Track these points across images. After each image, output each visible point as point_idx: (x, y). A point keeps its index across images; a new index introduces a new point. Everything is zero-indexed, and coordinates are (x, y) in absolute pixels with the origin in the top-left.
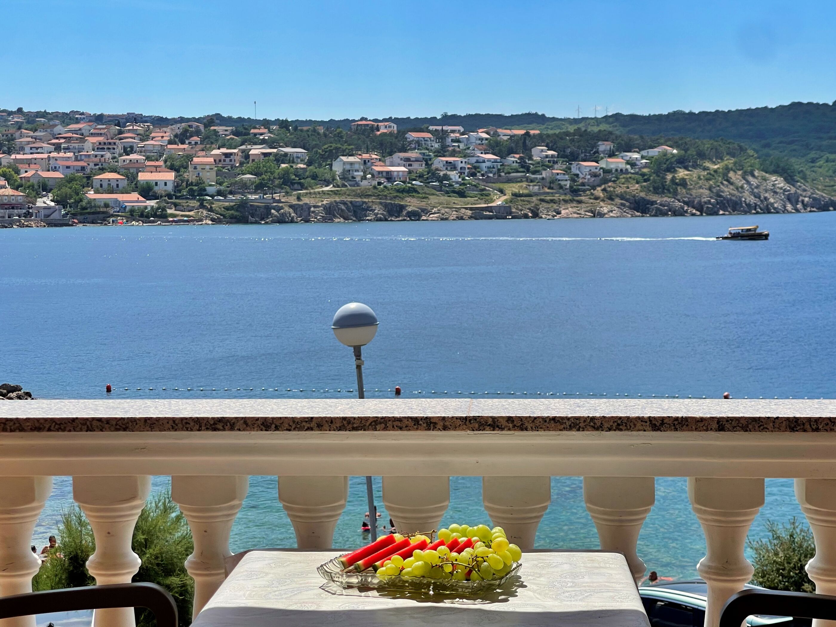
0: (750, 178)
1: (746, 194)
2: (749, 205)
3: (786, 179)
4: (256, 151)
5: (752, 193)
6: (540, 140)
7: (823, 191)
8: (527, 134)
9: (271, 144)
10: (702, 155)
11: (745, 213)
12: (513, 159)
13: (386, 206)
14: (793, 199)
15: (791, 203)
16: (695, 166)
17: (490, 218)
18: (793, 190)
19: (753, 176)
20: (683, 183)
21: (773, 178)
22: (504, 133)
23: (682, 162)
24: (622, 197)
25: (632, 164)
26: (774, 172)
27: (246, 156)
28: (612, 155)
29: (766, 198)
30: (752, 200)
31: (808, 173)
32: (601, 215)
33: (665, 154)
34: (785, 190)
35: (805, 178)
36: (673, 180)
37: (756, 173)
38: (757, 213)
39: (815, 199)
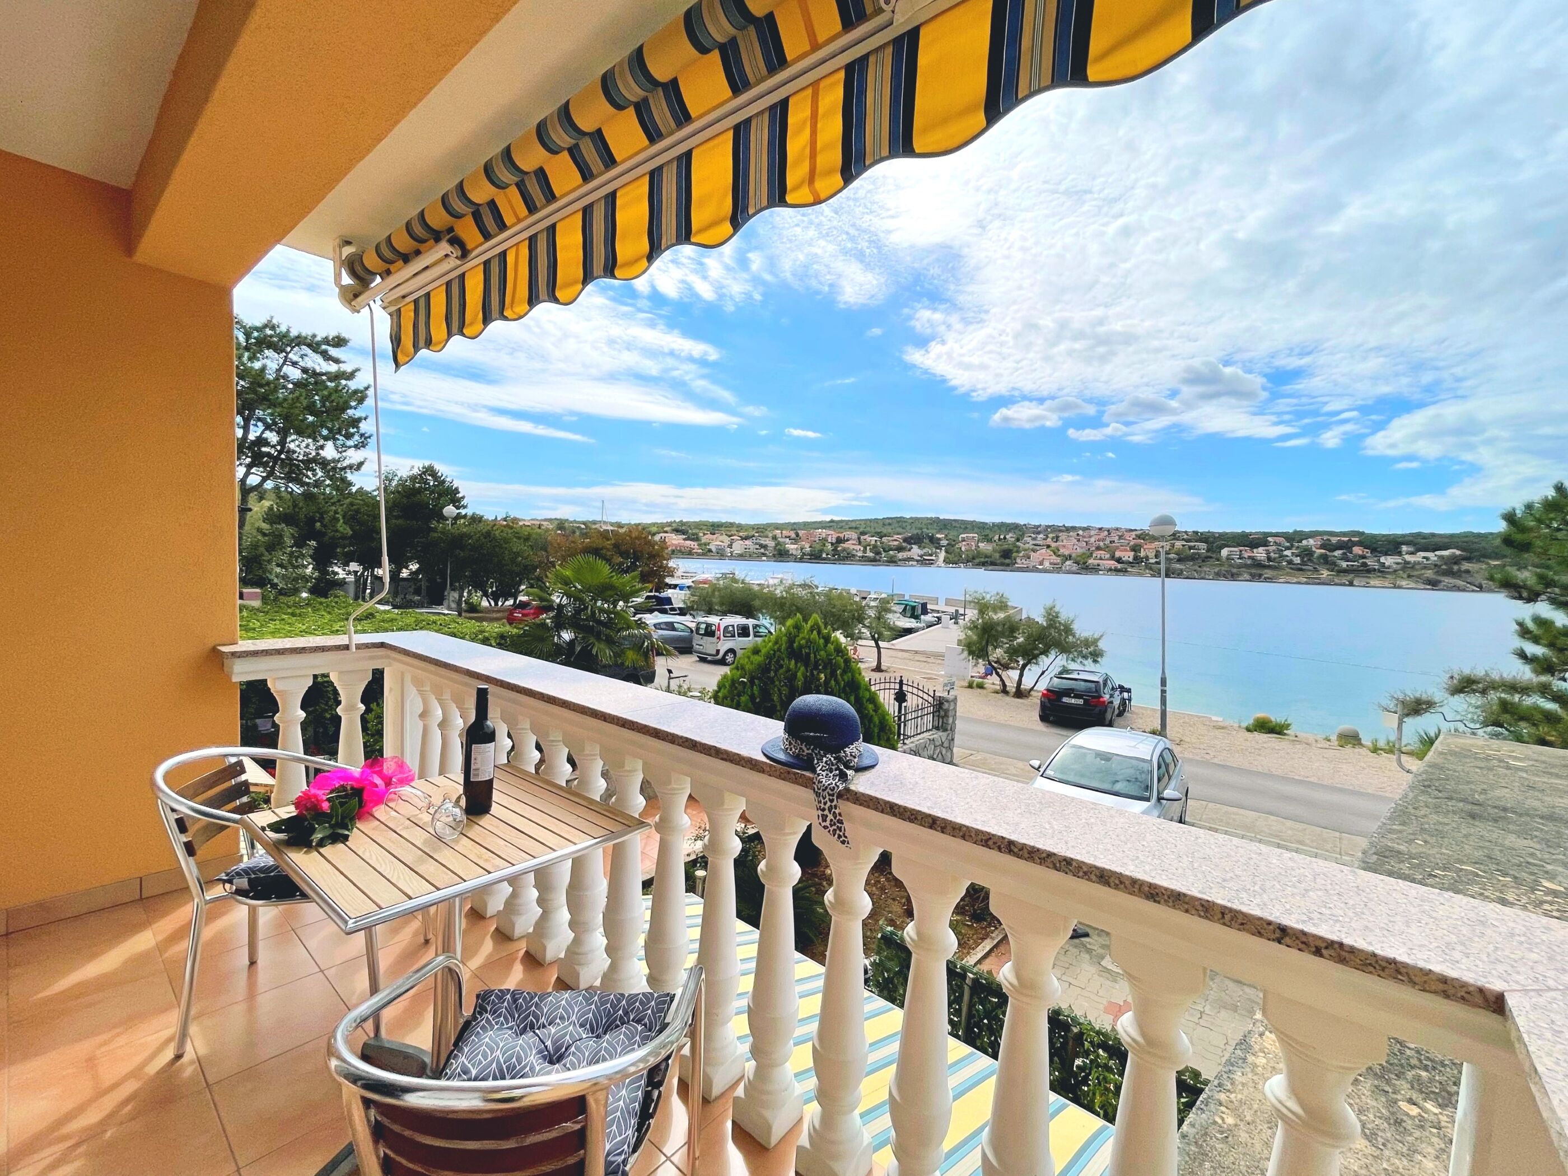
4: (1178, 544)
6: (1360, 544)
8: (1350, 540)
9: (1187, 541)
10: (1485, 556)
12: (1338, 553)
13: (1251, 574)
16: (1479, 561)
17: (1319, 584)
20: (1468, 572)
22: (1334, 540)
23: (1468, 559)
24: (1419, 577)
25: (1427, 558)
27: (1173, 546)
28: (1412, 553)
32: (1400, 587)
33: (1454, 553)
36: (1459, 570)
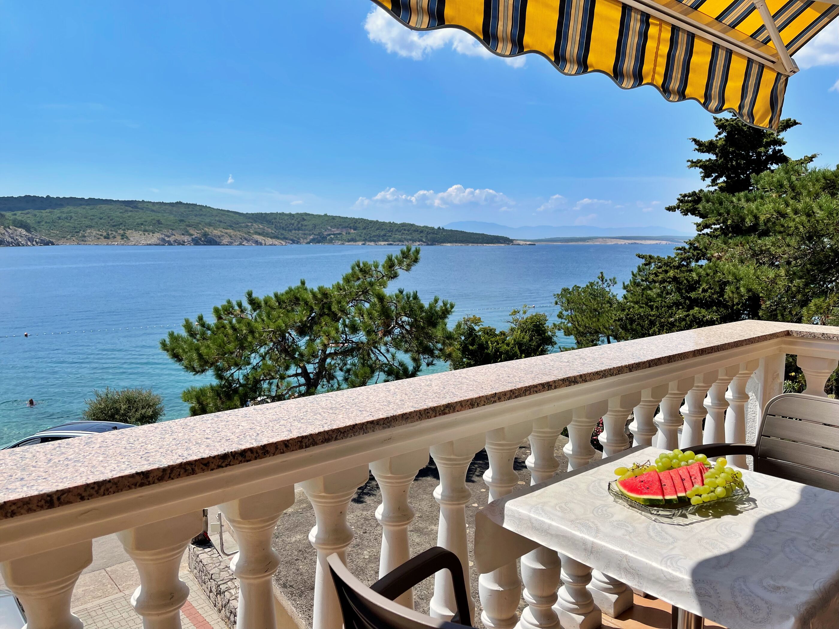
0: (8, 230)
1: (7, 237)
2: (8, 242)
3: (26, 230)
5: (10, 236)
7: (45, 236)
11: (7, 246)
14: (31, 240)
15: (30, 242)
18: (30, 236)
19: (10, 228)
21: (20, 230)
26: (20, 227)
29: (17, 239)
30: (10, 240)
31: (37, 228)
34: (26, 236)
35: (36, 230)
37: (11, 227)
38: (13, 246)
39: (41, 240)
